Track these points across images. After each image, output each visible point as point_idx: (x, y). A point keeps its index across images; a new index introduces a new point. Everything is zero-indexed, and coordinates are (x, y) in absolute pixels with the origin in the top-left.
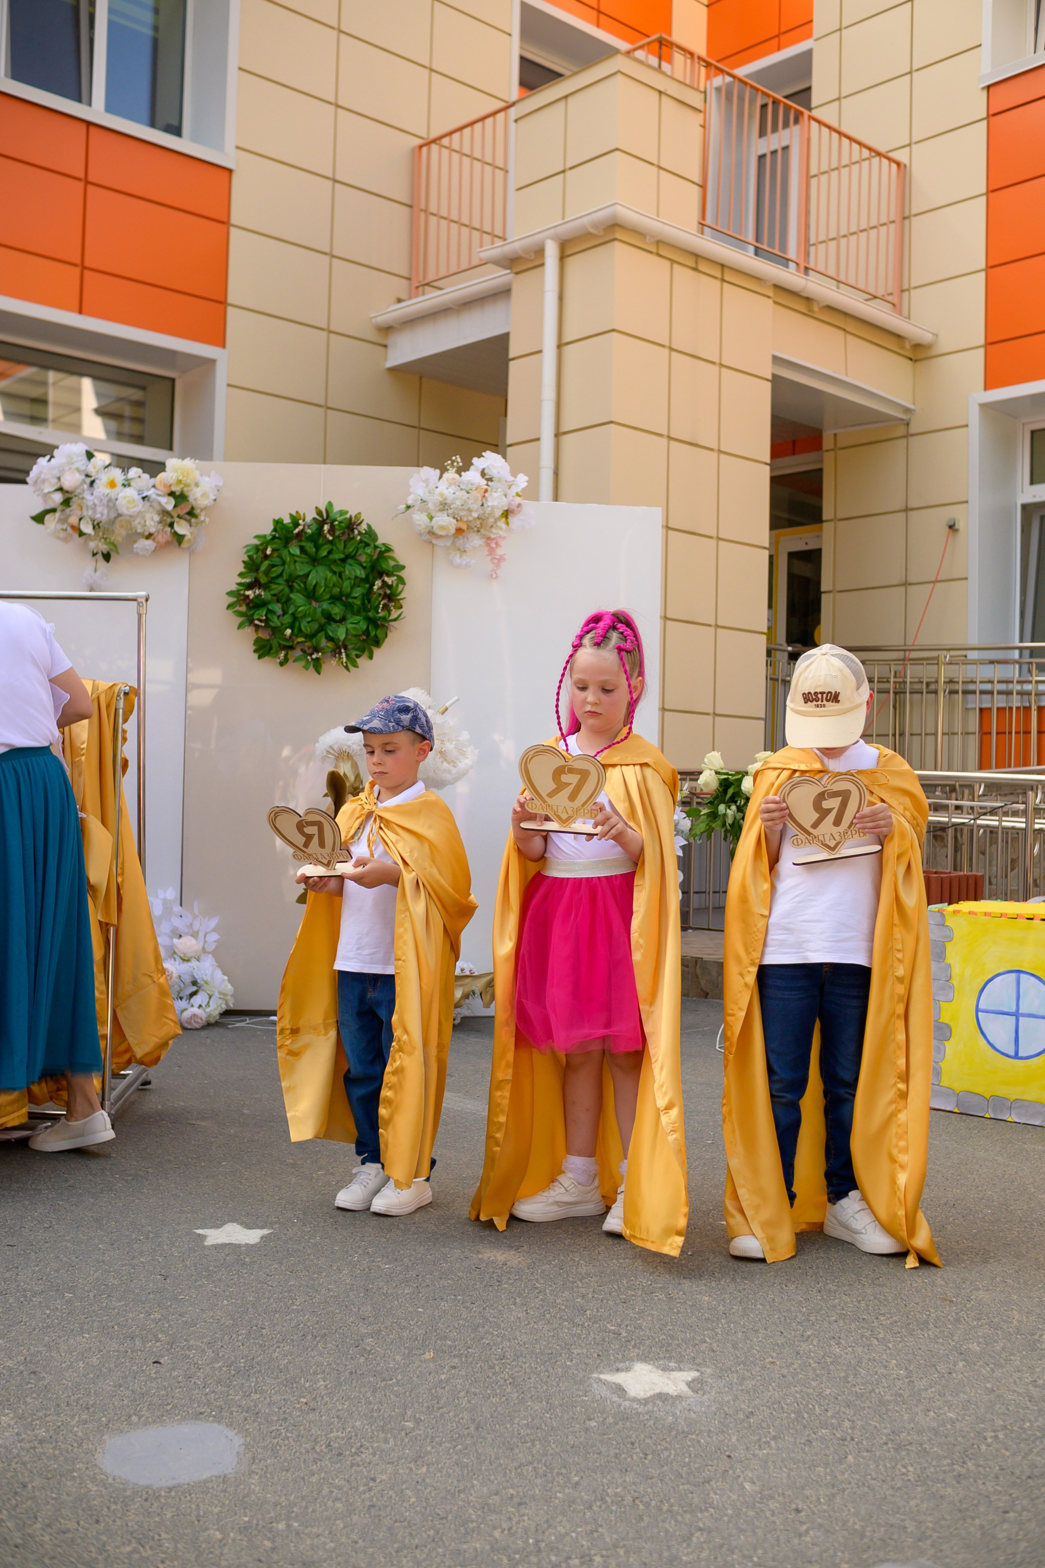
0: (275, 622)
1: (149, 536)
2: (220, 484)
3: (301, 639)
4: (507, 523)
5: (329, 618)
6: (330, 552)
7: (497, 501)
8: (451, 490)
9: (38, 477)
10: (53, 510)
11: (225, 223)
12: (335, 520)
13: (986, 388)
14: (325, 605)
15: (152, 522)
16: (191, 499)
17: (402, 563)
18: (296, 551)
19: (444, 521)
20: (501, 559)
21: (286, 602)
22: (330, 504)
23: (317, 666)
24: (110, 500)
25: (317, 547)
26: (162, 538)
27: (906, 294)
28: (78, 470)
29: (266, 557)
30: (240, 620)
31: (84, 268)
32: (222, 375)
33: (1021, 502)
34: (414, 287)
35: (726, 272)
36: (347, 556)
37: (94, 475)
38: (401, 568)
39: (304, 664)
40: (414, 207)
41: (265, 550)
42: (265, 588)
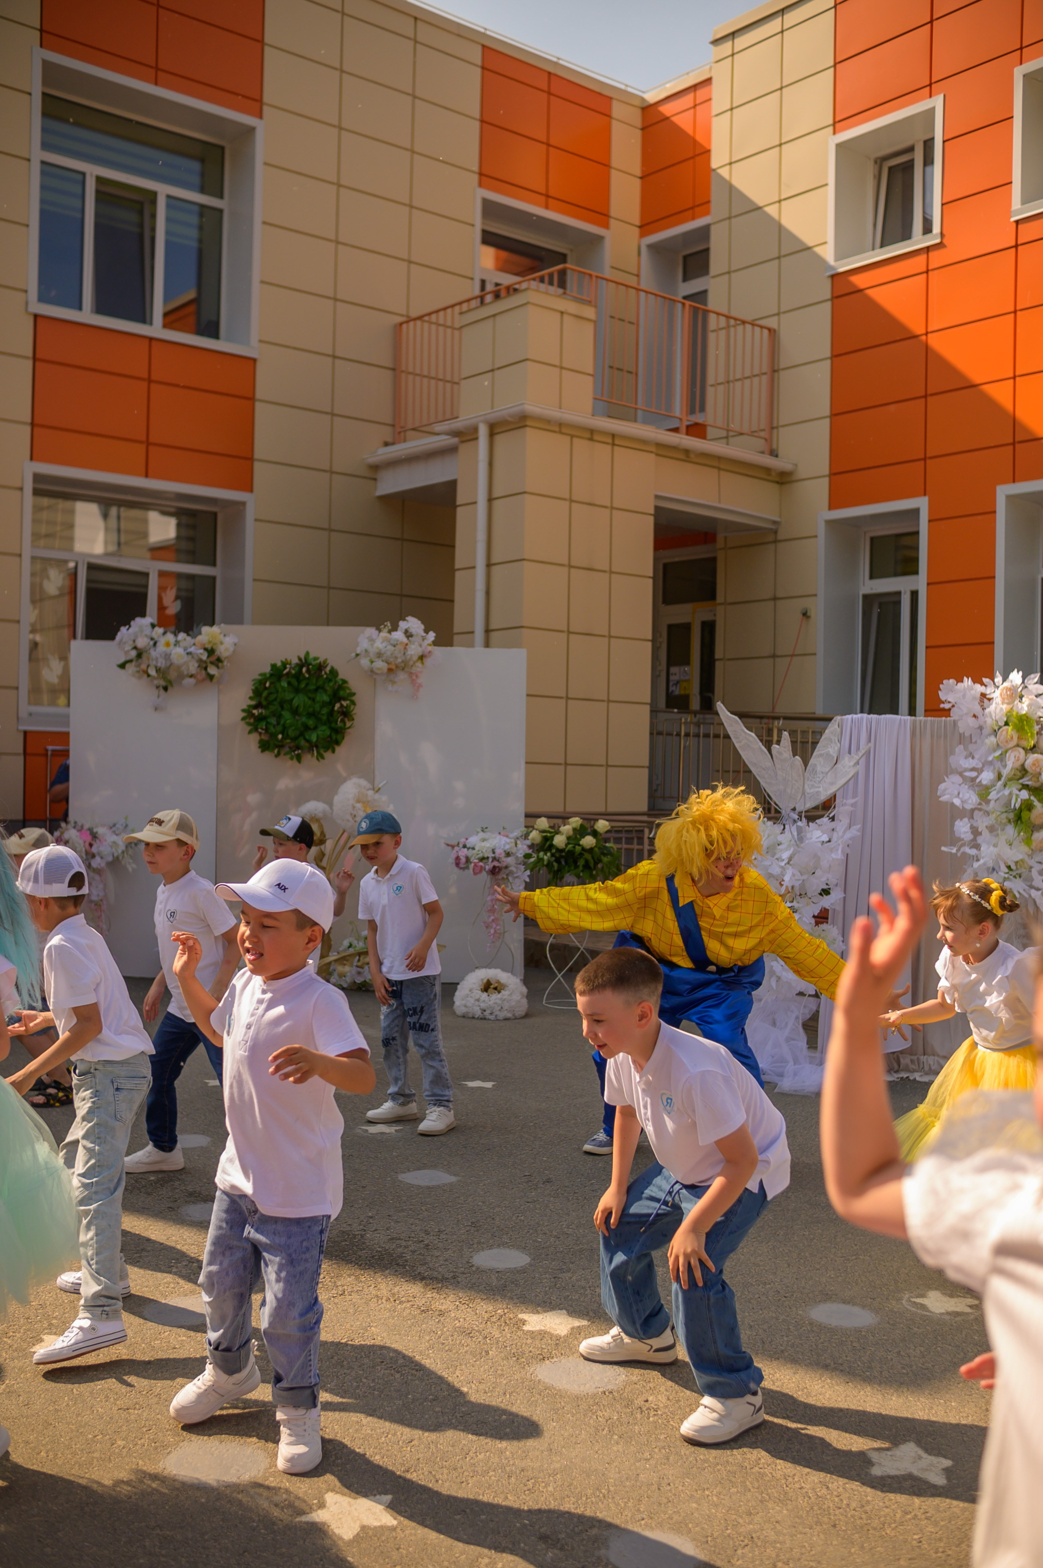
0: (272, 730)
1: (191, 676)
2: (236, 641)
3: (288, 741)
4: (423, 663)
5: (307, 728)
6: (307, 685)
7: (414, 650)
8: (384, 645)
9: (121, 641)
10: (131, 661)
11: (251, 399)
12: (310, 664)
13: (829, 509)
14: (304, 719)
15: (193, 667)
16: (217, 653)
17: (353, 691)
18: (284, 684)
19: (380, 665)
20: (420, 686)
21: (280, 717)
22: (308, 653)
23: (299, 758)
24: (166, 655)
25: (299, 681)
26: (200, 677)
27: (775, 431)
28: (146, 636)
29: (266, 688)
30: (249, 728)
31: (148, 444)
32: (250, 514)
33: (861, 593)
34: (398, 431)
35: (616, 439)
36: (318, 687)
37: (157, 639)
38: (353, 694)
39: (290, 756)
40: (397, 370)
41: (265, 684)
42: (265, 708)
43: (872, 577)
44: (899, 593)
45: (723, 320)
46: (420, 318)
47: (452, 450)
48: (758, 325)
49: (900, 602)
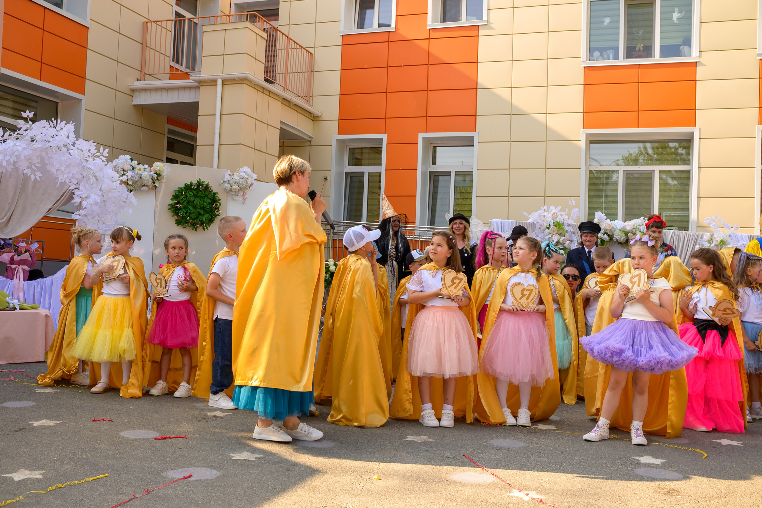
0: (184, 214)
1: (146, 186)
3: (191, 221)
4: (249, 190)
5: (200, 214)
6: (201, 194)
7: (250, 182)
8: (238, 178)
11: (86, 47)
12: (202, 184)
13: (338, 134)
14: (199, 210)
15: (149, 181)
16: (162, 175)
18: (191, 193)
19: (235, 187)
20: (246, 198)
21: (187, 209)
22: (199, 179)
23: (196, 229)
24: (138, 174)
25: (197, 192)
26: (150, 187)
27: (311, 98)
28: (128, 164)
29: (182, 195)
30: (174, 214)
31: (42, 63)
32: (84, 105)
33: (345, 171)
34: (143, 75)
35: (270, 93)
36: (206, 196)
37: (134, 166)
38: (220, 200)
39: (192, 228)
40: (143, 44)
41: (182, 192)
42: (182, 204)
43: (349, 165)
44: (363, 173)
45: (298, 46)
46: (155, 22)
47: (198, 88)
48: (306, 50)
49: (364, 176)
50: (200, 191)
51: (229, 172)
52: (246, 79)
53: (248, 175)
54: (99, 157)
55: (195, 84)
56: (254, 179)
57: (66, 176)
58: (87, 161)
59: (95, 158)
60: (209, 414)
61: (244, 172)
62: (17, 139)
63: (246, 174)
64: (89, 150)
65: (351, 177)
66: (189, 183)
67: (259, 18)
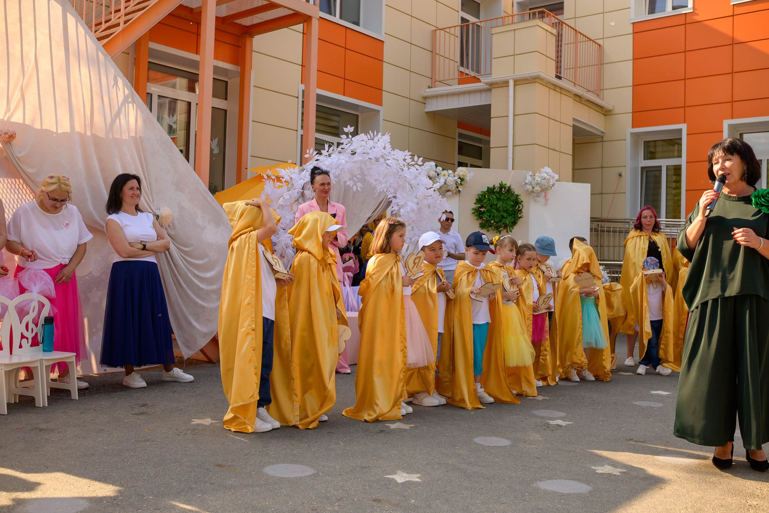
0: (488, 218)
2: (473, 175)
3: (495, 224)
4: (551, 190)
5: (503, 217)
6: (504, 197)
7: (551, 182)
8: (540, 179)
11: (382, 61)
12: (504, 187)
13: (632, 128)
14: (502, 213)
15: (454, 187)
16: (465, 179)
18: (493, 196)
19: (537, 188)
20: (548, 199)
22: (501, 182)
23: (500, 232)
25: (500, 195)
26: (454, 192)
27: (602, 91)
28: (433, 171)
29: (485, 198)
30: (478, 217)
31: (345, 79)
32: (382, 116)
33: (640, 166)
34: (433, 82)
35: (562, 90)
36: (508, 198)
37: (439, 172)
38: (522, 202)
39: (496, 231)
40: (433, 52)
41: (485, 196)
42: (485, 208)
43: (644, 159)
44: (661, 167)
45: (587, 39)
46: (443, 29)
47: (490, 90)
48: (595, 43)
49: (661, 170)
50: (503, 193)
51: (531, 173)
52: (538, 78)
53: (549, 176)
54: (413, 165)
55: (488, 87)
56: (555, 179)
57: (383, 185)
58: (402, 169)
59: (410, 167)
60: (551, 422)
61: (546, 173)
62: (340, 153)
63: (548, 175)
64: (405, 160)
65: (647, 171)
66: (491, 186)
67: (548, 13)
